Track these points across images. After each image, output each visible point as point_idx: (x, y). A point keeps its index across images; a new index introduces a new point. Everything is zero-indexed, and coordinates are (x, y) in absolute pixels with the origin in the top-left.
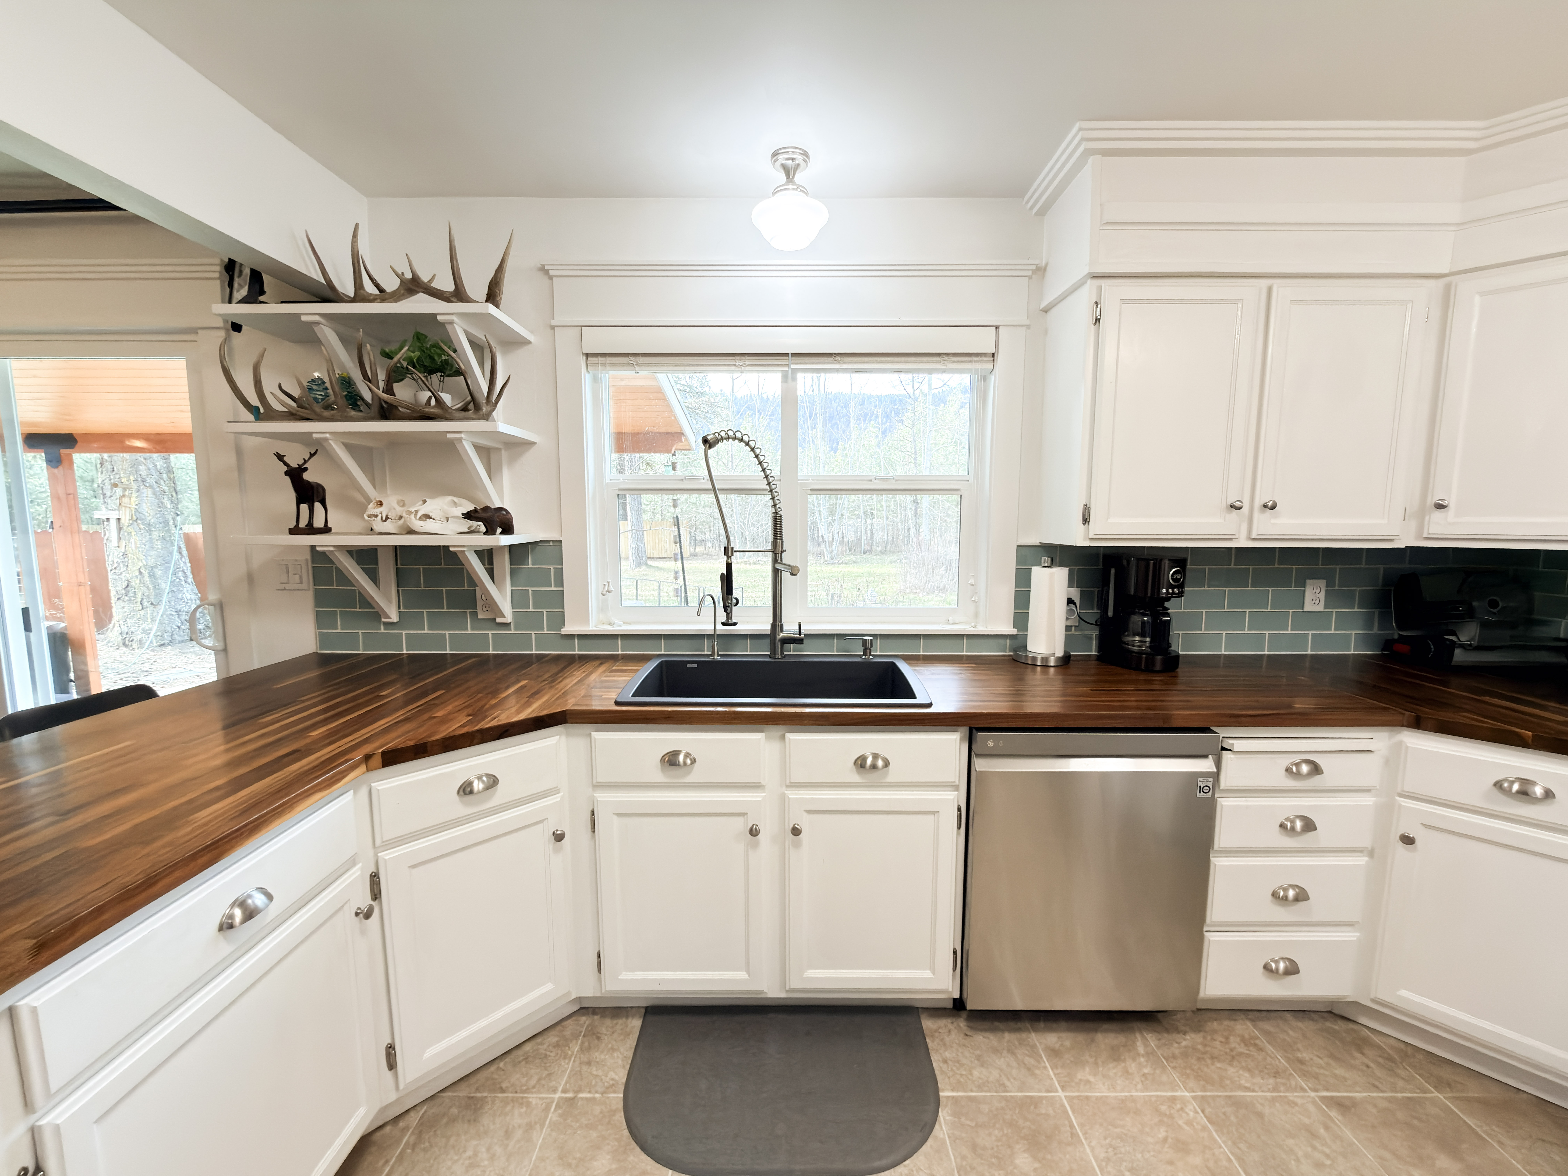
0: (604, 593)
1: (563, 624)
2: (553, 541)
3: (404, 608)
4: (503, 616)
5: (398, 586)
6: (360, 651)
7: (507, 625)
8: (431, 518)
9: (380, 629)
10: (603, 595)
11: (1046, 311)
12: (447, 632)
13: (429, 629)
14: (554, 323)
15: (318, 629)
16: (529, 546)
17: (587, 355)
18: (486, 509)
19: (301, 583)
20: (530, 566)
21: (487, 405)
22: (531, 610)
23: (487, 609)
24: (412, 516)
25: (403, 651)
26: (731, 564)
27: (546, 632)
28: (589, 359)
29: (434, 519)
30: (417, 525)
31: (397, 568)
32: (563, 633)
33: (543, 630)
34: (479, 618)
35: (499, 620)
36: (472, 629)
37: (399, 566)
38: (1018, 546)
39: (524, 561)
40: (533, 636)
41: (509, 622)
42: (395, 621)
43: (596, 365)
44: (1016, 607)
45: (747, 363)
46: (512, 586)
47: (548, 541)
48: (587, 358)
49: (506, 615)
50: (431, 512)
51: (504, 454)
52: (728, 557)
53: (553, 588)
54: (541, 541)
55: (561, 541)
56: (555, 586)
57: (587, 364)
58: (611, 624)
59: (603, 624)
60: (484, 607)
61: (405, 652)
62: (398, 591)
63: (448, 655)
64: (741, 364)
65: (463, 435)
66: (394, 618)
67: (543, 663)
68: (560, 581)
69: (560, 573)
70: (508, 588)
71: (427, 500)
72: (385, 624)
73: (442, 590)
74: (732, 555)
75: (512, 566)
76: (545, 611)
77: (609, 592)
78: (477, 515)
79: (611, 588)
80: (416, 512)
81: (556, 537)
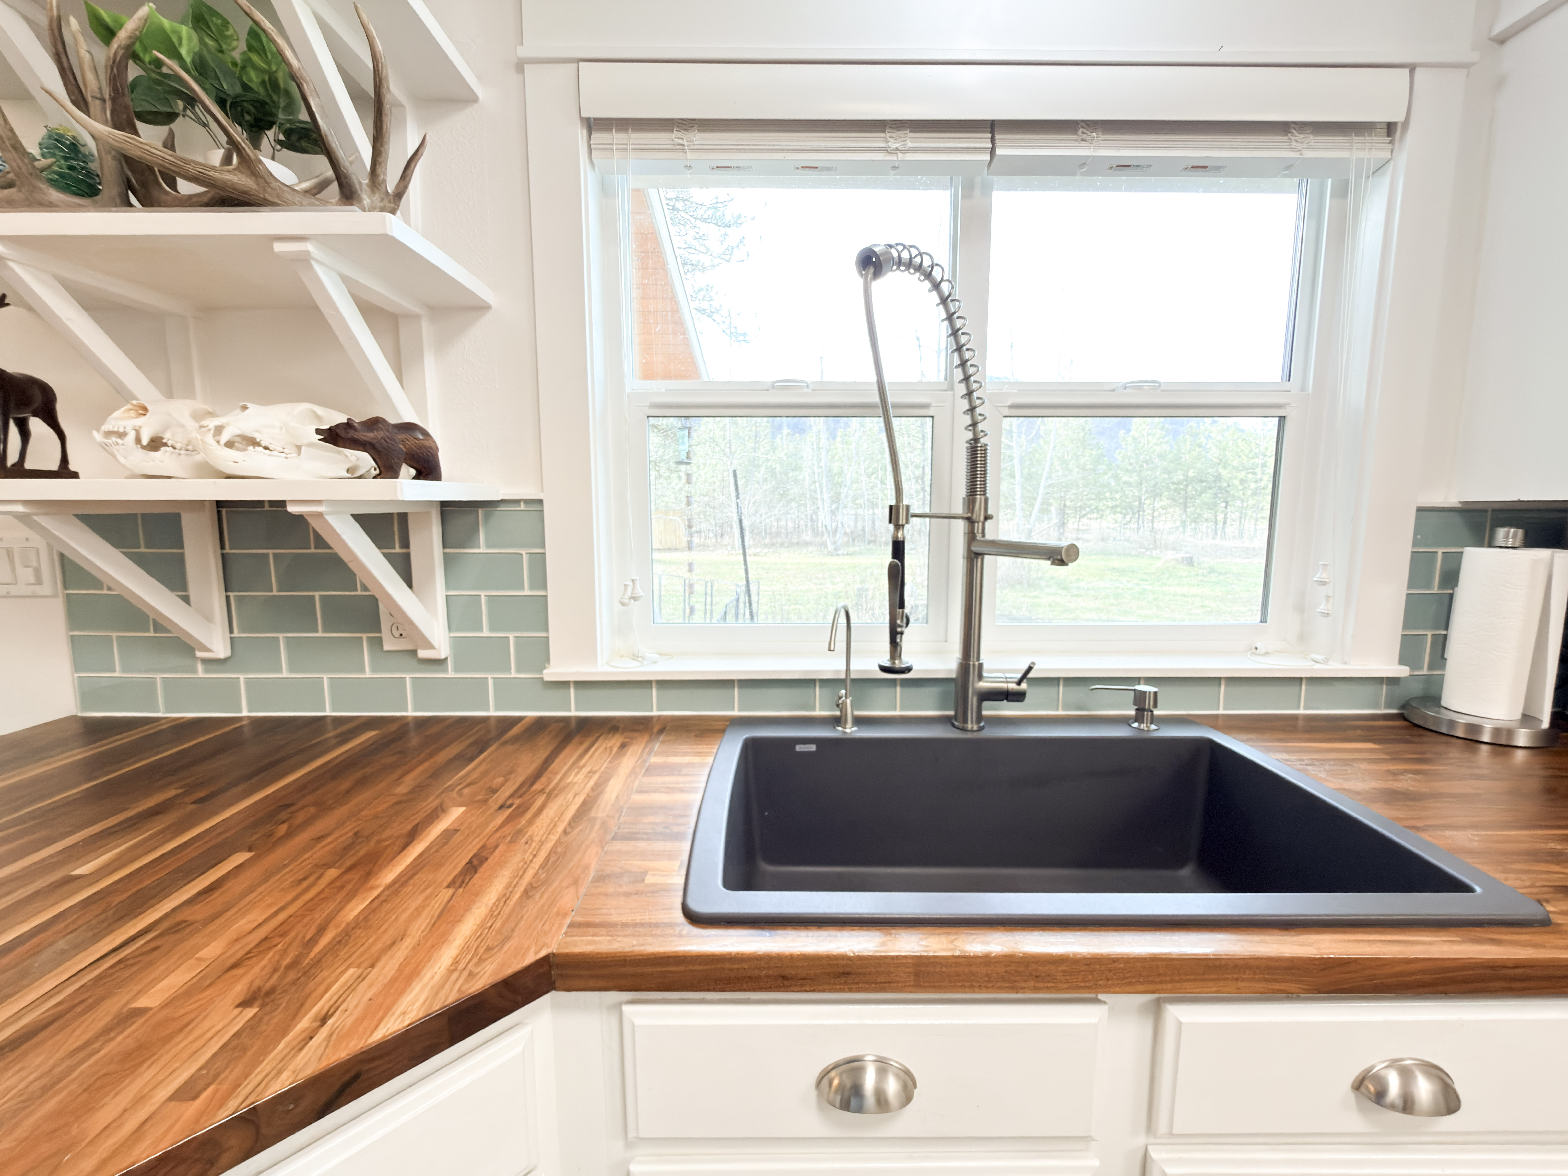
0: (626, 601)
1: (546, 659)
2: (527, 502)
3: (242, 630)
4: (430, 646)
5: (226, 590)
6: (158, 711)
7: (439, 663)
8: (259, 444)
9: (195, 671)
10: (623, 604)
11: (1501, 40)
12: (325, 677)
13: (291, 669)
14: (523, 52)
15: (76, 671)
16: (481, 511)
17: (593, 125)
18: (375, 423)
19: (39, 581)
20: (482, 550)
21: (373, 192)
22: (486, 633)
23: (401, 632)
24: (210, 439)
25: (241, 712)
26: (903, 542)
27: (513, 674)
28: (594, 135)
29: (266, 448)
30: (228, 459)
31: (223, 555)
32: (547, 678)
33: (509, 670)
34: (387, 647)
35: (422, 654)
36: (374, 670)
37: (227, 550)
38: (1420, 510)
39: (469, 538)
40: (491, 683)
41: (443, 657)
42: (222, 656)
43: (608, 148)
44: (1406, 626)
45: (910, 144)
46: (448, 586)
47: (517, 502)
48: (590, 134)
49: (436, 644)
50: (257, 431)
51: (426, 328)
52: (898, 527)
53: (527, 592)
54: (503, 501)
55: (540, 502)
56: (532, 588)
57: (589, 146)
58: (635, 657)
59: (622, 656)
60: (394, 629)
61: (245, 713)
62: (228, 598)
63: (329, 721)
64: (897, 145)
65: (309, 247)
66: (220, 649)
67: (505, 743)
68: (540, 579)
69: (539, 562)
70: (440, 590)
71: (249, 405)
72: (205, 661)
73: (313, 597)
74: (907, 522)
75: (447, 550)
76: (511, 636)
77: (634, 598)
78: (352, 434)
79: (640, 592)
80: (219, 430)
81: (529, 492)
